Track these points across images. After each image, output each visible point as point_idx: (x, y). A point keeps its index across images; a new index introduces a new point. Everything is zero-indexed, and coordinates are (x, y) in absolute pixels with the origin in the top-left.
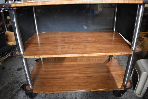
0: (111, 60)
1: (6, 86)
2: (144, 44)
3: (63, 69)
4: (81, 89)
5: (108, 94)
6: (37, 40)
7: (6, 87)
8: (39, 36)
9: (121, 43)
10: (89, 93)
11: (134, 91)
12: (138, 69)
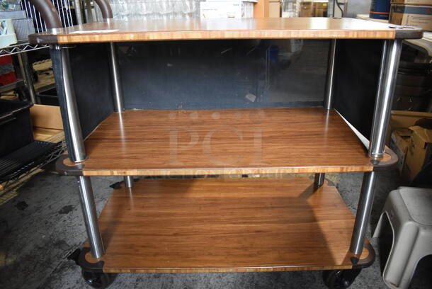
0: (319, 190)
1: (29, 253)
2: (413, 146)
3: (185, 211)
4: (235, 264)
5: (309, 281)
6: (119, 129)
7: (29, 258)
8: (123, 119)
9: (345, 140)
10: (256, 278)
11: (382, 275)
12: (393, 215)
